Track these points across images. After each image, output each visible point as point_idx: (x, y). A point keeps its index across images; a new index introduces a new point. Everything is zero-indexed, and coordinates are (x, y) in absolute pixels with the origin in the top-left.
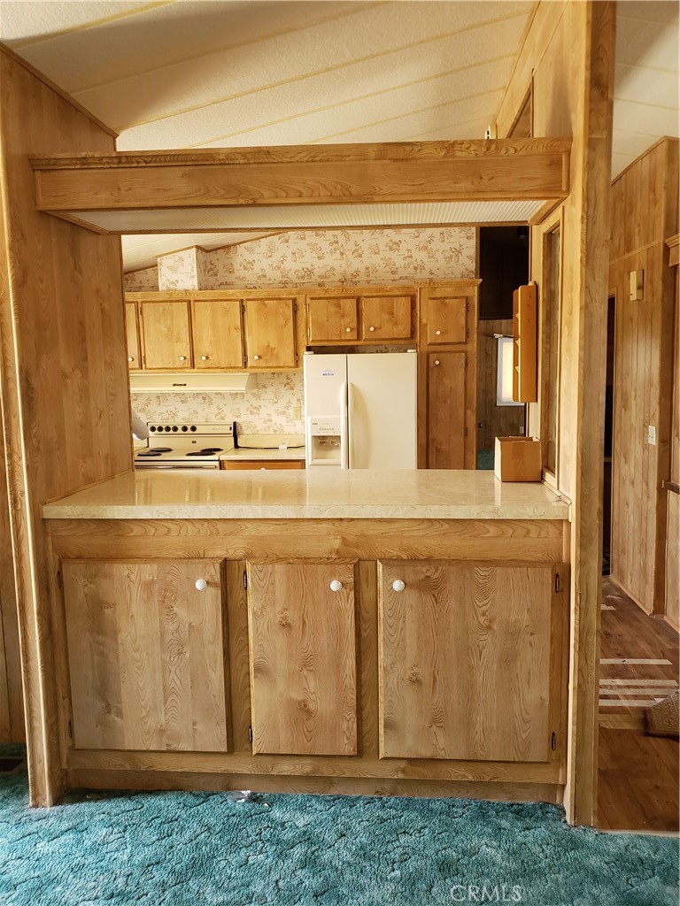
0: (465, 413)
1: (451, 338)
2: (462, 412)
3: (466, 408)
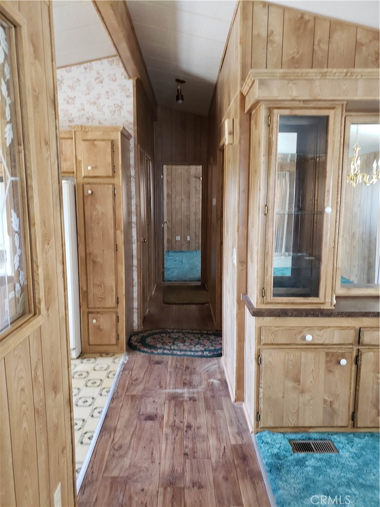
0: (115, 233)
1: (101, 172)
2: (112, 232)
3: (115, 229)
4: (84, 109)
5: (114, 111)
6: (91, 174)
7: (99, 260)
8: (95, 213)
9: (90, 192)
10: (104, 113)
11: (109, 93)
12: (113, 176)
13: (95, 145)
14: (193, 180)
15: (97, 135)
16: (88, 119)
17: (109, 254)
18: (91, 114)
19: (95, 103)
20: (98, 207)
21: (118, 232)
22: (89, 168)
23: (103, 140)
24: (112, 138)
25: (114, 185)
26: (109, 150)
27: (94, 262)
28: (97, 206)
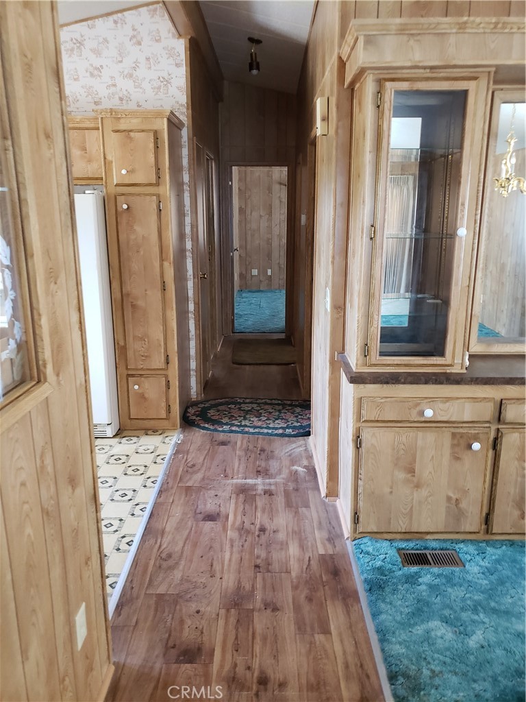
0: (162, 266)
1: (140, 178)
2: (157, 264)
3: (162, 260)
4: (115, 85)
5: (159, 88)
6: (127, 181)
7: (140, 303)
8: (133, 237)
9: (125, 207)
10: (144, 92)
11: (151, 60)
12: (158, 184)
13: (131, 138)
14: (276, 187)
15: (134, 123)
16: (121, 99)
17: (155, 296)
18: (125, 93)
19: (131, 76)
20: (137, 228)
21: (166, 264)
22: (124, 172)
23: (143, 131)
24: (155, 128)
25: (158, 196)
26: (152, 145)
27: (134, 306)
28: (135, 227)
